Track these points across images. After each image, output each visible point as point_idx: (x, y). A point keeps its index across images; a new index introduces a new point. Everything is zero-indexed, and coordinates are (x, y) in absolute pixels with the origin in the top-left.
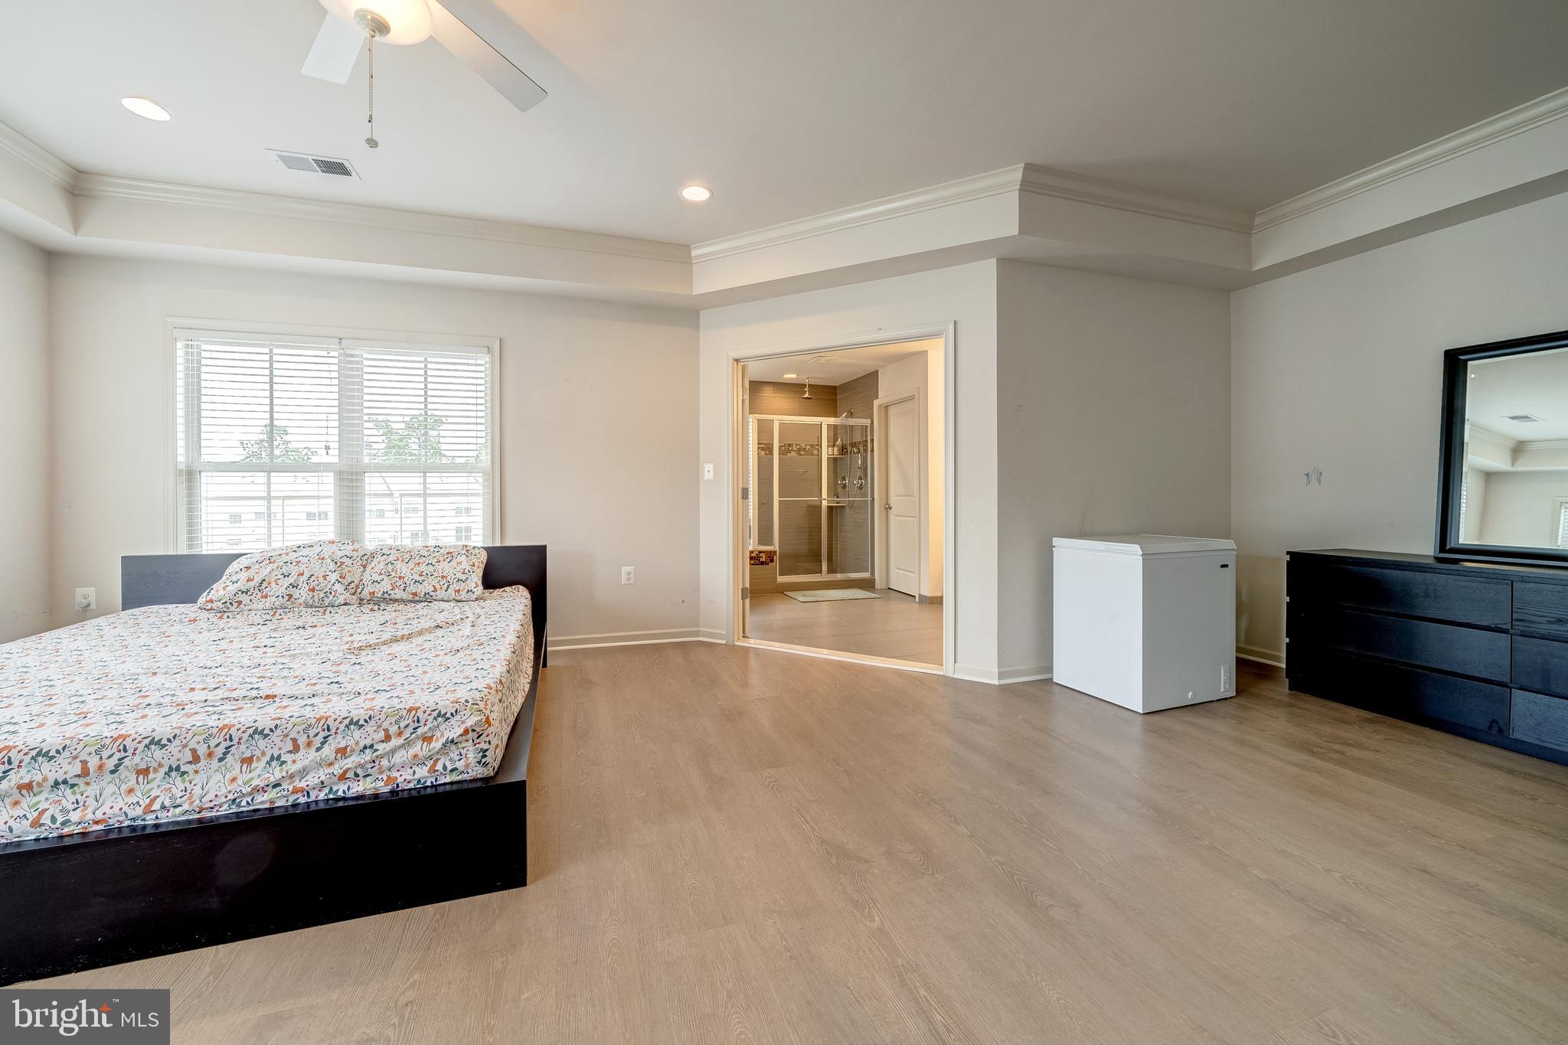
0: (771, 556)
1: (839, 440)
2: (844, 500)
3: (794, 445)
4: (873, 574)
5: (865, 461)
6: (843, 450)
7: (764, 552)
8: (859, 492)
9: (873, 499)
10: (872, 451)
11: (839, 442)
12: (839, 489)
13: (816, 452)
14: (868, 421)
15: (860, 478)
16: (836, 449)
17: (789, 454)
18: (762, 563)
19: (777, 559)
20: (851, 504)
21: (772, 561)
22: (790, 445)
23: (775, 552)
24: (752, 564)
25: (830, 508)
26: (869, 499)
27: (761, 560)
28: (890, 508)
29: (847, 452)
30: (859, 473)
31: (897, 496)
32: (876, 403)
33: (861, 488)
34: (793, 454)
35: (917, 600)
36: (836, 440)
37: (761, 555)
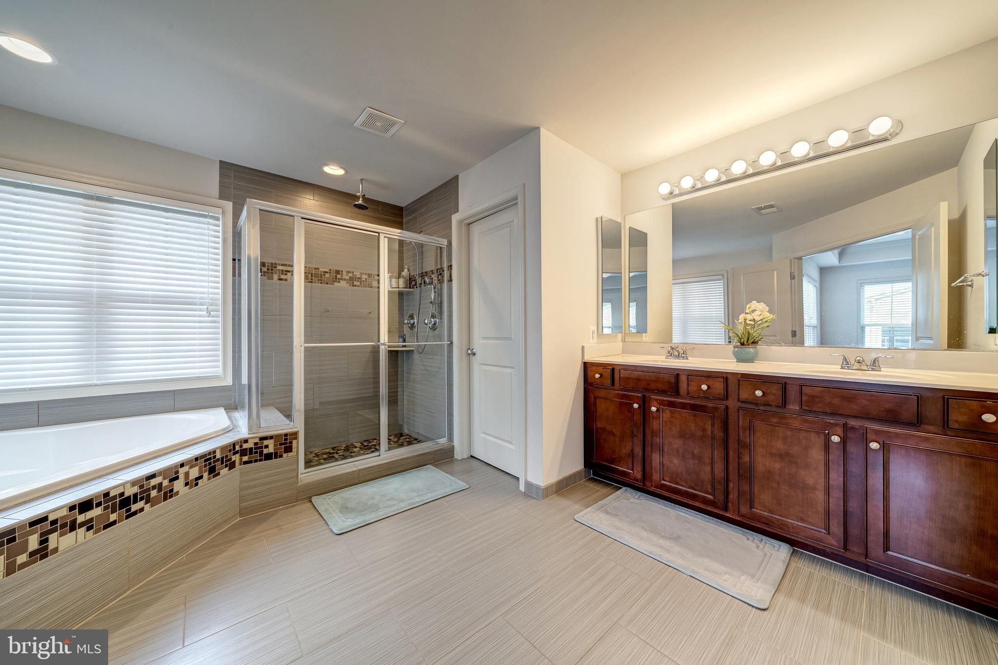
0: (286, 443)
1: (406, 270)
2: (411, 344)
3: (345, 273)
4: (451, 439)
5: (440, 294)
6: (411, 282)
7: (271, 437)
8: (432, 333)
9: (452, 343)
10: (451, 280)
11: (405, 273)
12: (406, 329)
13: (375, 284)
14: (445, 242)
15: (433, 316)
16: (401, 281)
17: (335, 284)
18: (269, 457)
19: (300, 445)
20: (422, 350)
21: (289, 449)
22: (338, 272)
23: (295, 435)
24: (245, 463)
25: (394, 355)
26: (446, 343)
27: (265, 451)
28: (474, 354)
29: (416, 284)
30: (432, 309)
31: (484, 338)
32: (455, 218)
33: (434, 328)
34: (343, 284)
35: (522, 488)
36: (401, 269)
37: (266, 442)
